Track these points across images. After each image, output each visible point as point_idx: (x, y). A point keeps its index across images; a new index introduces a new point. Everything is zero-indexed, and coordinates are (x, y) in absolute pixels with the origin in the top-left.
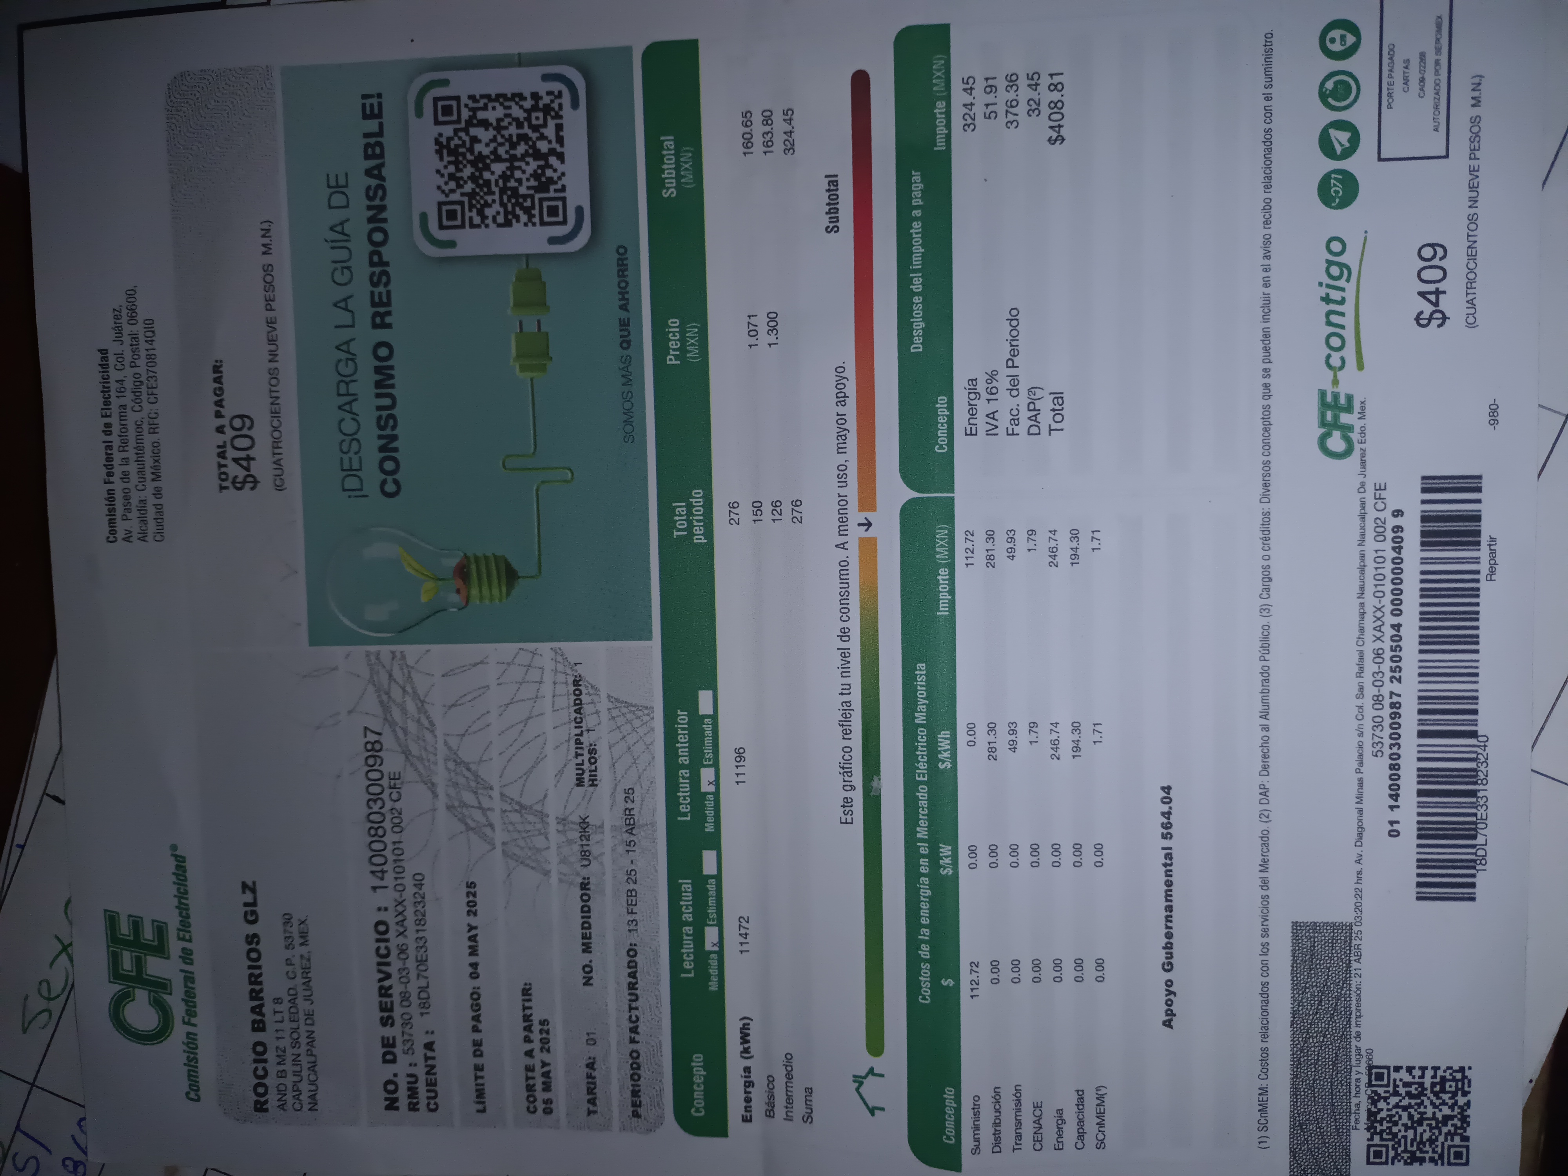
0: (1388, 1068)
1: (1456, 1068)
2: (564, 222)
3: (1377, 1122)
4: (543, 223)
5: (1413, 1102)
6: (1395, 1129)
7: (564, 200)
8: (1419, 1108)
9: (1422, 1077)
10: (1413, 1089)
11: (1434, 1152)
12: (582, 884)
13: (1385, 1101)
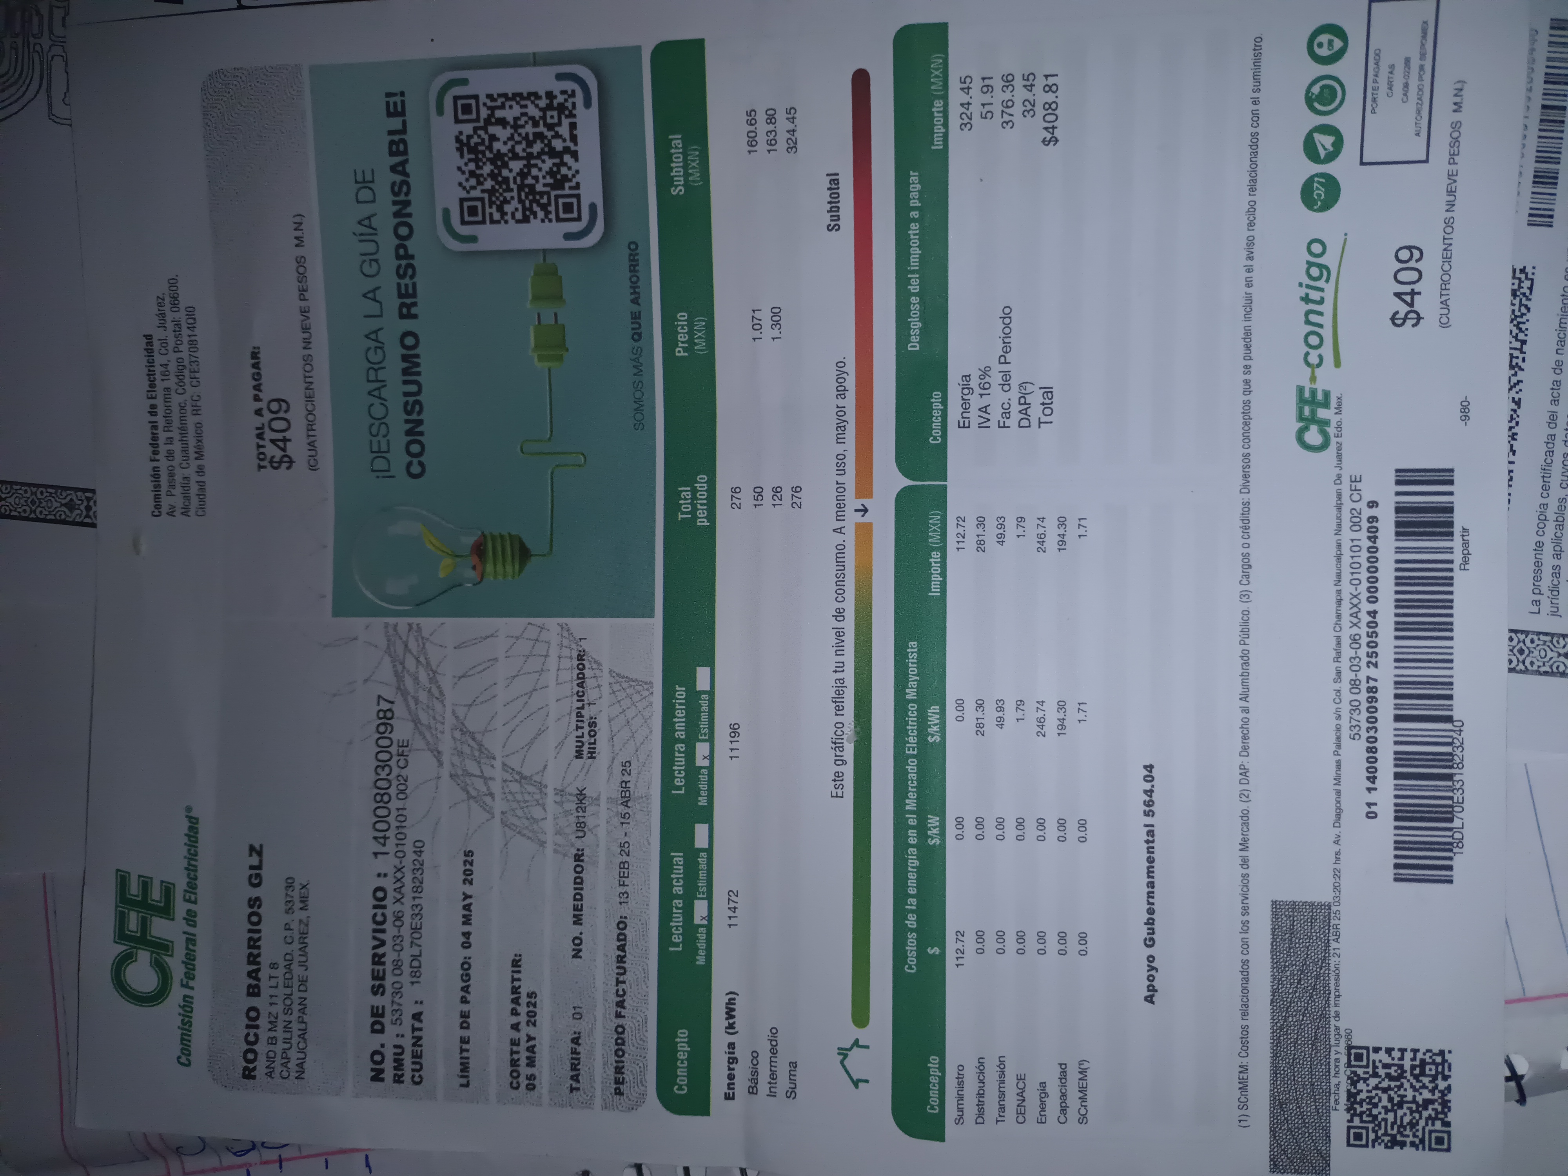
0: (1367, 1049)
1: (1436, 1051)
2: (579, 219)
3: (1358, 1103)
4: (558, 219)
5: (1393, 1084)
6: (1375, 1112)
7: (578, 197)
8: (1399, 1090)
9: (1402, 1059)
10: (1392, 1071)
11: (1415, 1136)
12: (576, 855)
13: (1365, 1082)
